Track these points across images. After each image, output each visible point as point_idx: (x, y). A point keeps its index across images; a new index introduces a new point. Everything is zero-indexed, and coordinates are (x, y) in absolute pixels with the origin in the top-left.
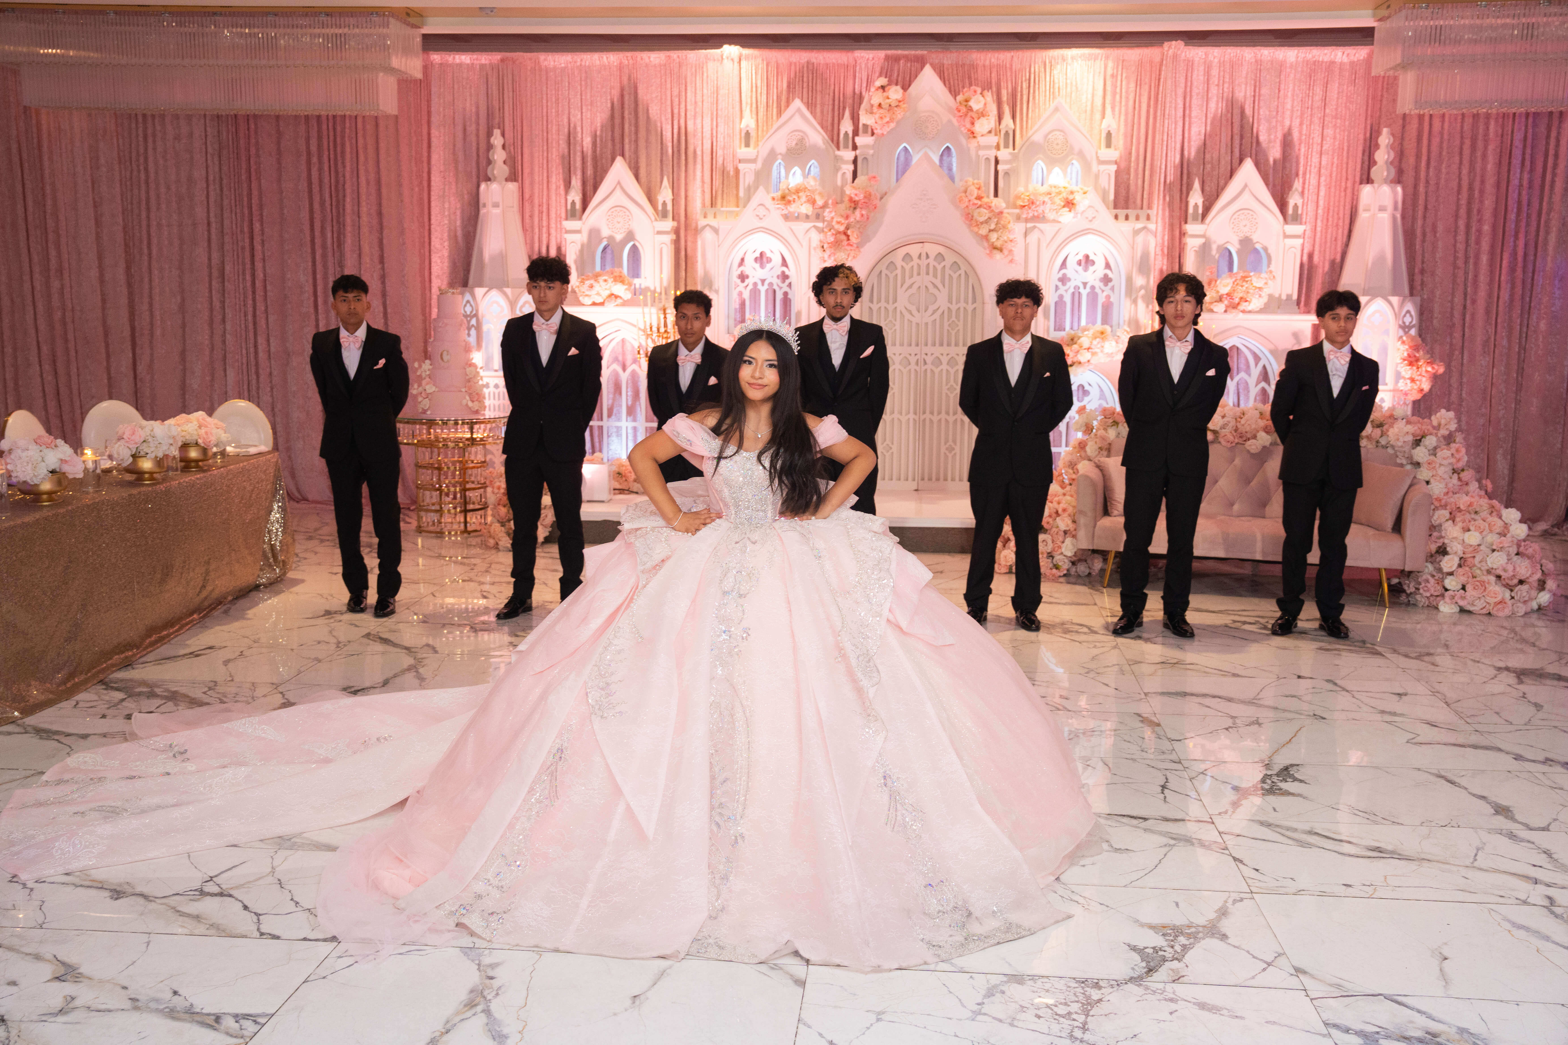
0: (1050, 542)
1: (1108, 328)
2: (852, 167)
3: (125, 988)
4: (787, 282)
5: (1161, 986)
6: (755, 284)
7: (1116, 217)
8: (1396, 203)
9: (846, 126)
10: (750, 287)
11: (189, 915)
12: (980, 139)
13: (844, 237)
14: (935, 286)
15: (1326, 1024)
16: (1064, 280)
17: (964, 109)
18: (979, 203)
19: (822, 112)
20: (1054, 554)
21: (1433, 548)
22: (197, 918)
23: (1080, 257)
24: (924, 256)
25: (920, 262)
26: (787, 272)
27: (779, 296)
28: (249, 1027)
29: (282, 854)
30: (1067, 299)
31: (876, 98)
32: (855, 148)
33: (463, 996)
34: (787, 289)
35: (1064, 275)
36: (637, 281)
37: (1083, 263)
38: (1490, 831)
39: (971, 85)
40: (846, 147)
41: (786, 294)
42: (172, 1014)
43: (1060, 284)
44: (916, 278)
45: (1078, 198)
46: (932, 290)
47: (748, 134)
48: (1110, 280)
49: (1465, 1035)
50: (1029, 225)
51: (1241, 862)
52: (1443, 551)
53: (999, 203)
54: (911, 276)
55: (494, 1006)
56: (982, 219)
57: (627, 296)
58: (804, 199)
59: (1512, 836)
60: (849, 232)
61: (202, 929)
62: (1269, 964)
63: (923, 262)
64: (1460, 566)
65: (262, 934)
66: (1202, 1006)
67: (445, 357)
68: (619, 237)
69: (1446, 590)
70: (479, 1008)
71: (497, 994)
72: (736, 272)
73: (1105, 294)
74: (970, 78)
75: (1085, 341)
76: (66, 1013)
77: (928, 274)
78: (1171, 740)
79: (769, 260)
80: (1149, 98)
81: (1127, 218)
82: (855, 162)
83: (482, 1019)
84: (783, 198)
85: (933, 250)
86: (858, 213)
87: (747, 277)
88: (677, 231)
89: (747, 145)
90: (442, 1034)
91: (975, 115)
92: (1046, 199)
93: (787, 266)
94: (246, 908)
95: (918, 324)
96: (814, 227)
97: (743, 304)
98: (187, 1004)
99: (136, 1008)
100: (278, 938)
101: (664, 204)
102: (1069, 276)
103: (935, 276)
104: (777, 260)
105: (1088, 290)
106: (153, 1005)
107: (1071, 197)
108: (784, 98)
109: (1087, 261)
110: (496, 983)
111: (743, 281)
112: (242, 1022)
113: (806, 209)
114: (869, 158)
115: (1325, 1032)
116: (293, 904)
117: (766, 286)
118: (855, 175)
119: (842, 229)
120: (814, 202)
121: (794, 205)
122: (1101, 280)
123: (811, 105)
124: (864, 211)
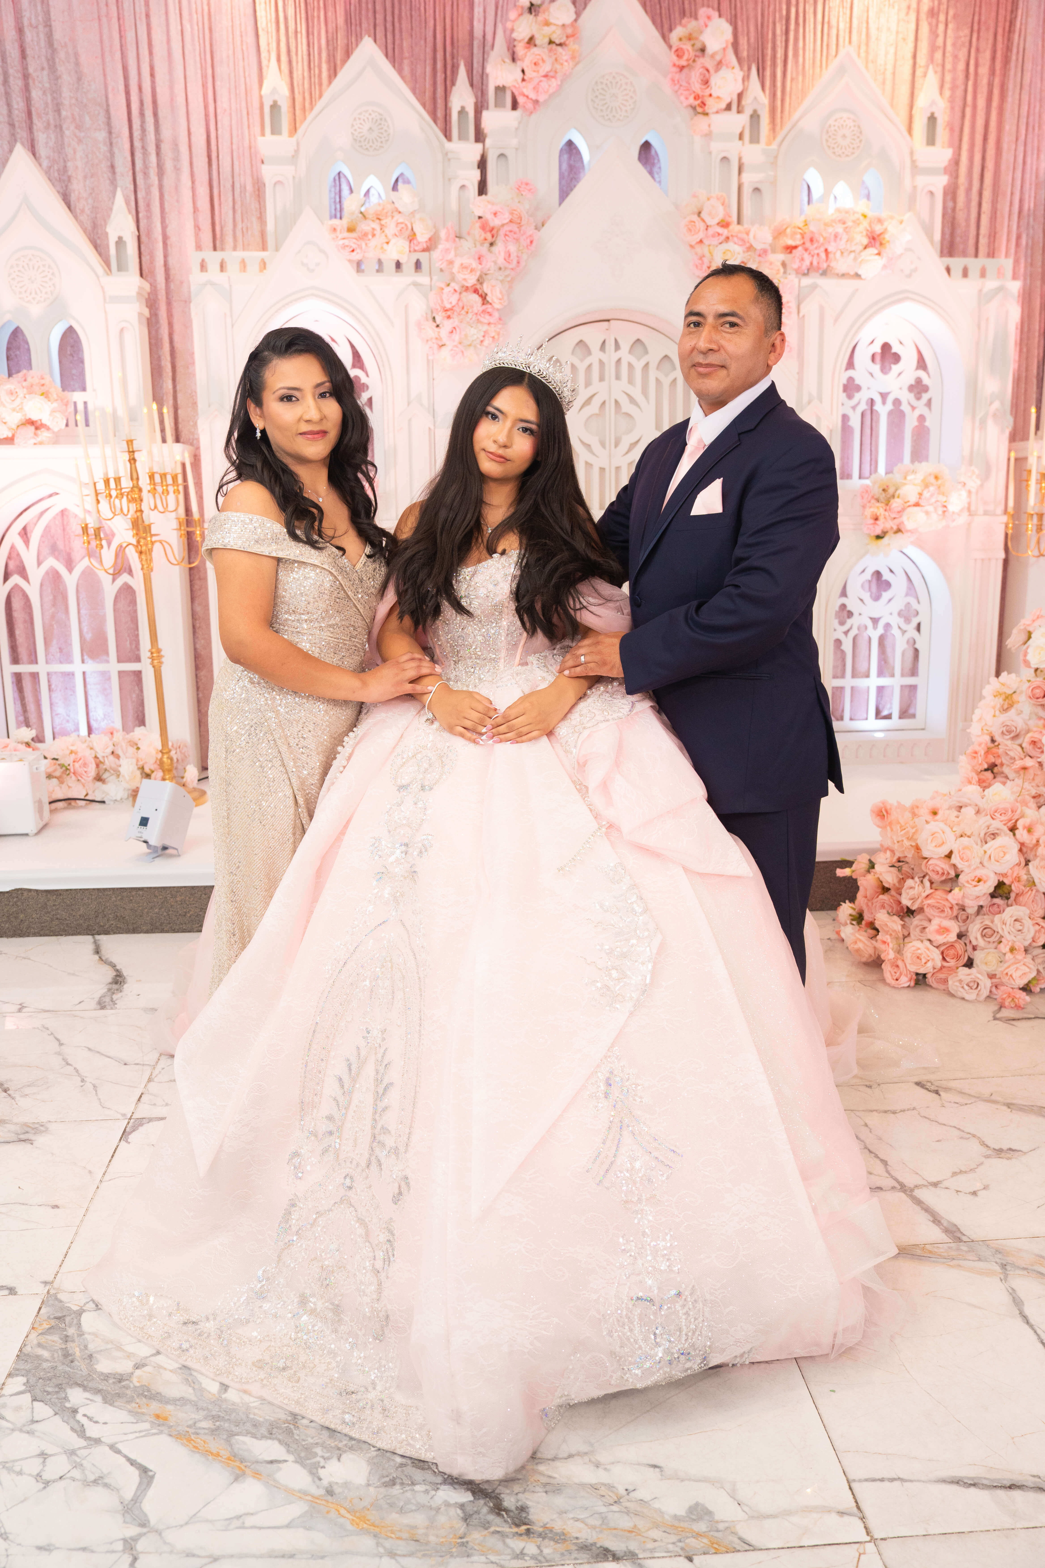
2: (476, 175)
7: (949, 270)
9: (462, 98)
12: (713, 118)
13: (476, 298)
14: (632, 400)
16: (850, 388)
17: (683, 56)
18: (725, 232)
19: (414, 64)
23: (876, 347)
24: (610, 345)
25: (603, 357)
26: (363, 380)
30: (855, 422)
31: (521, 30)
32: (480, 137)
35: (851, 380)
36: (78, 397)
37: (878, 358)
39: (691, 9)
40: (462, 137)
44: (596, 386)
45: (892, 229)
46: (626, 406)
47: (275, 106)
48: (926, 389)
50: (806, 281)
54: (588, 384)
57: (57, 423)
58: (391, 229)
60: (486, 288)
63: (610, 357)
68: (36, 310)
73: (917, 413)
75: (908, 493)
77: (618, 377)
80: (993, 58)
81: (965, 273)
82: (482, 164)
84: (351, 230)
85: (627, 334)
86: (499, 247)
88: (151, 303)
89: (275, 131)
91: (710, 65)
92: (840, 229)
93: (361, 367)
95: (602, 470)
96: (416, 284)
101: (120, 242)
102: (857, 381)
103: (631, 381)
105: (889, 406)
107: (878, 229)
108: (341, 41)
109: (888, 355)
113: (397, 249)
114: (510, 153)
118: (482, 189)
119: (472, 280)
120: (412, 237)
121: (373, 243)
122: (911, 388)
123: (393, 55)
124: (512, 248)
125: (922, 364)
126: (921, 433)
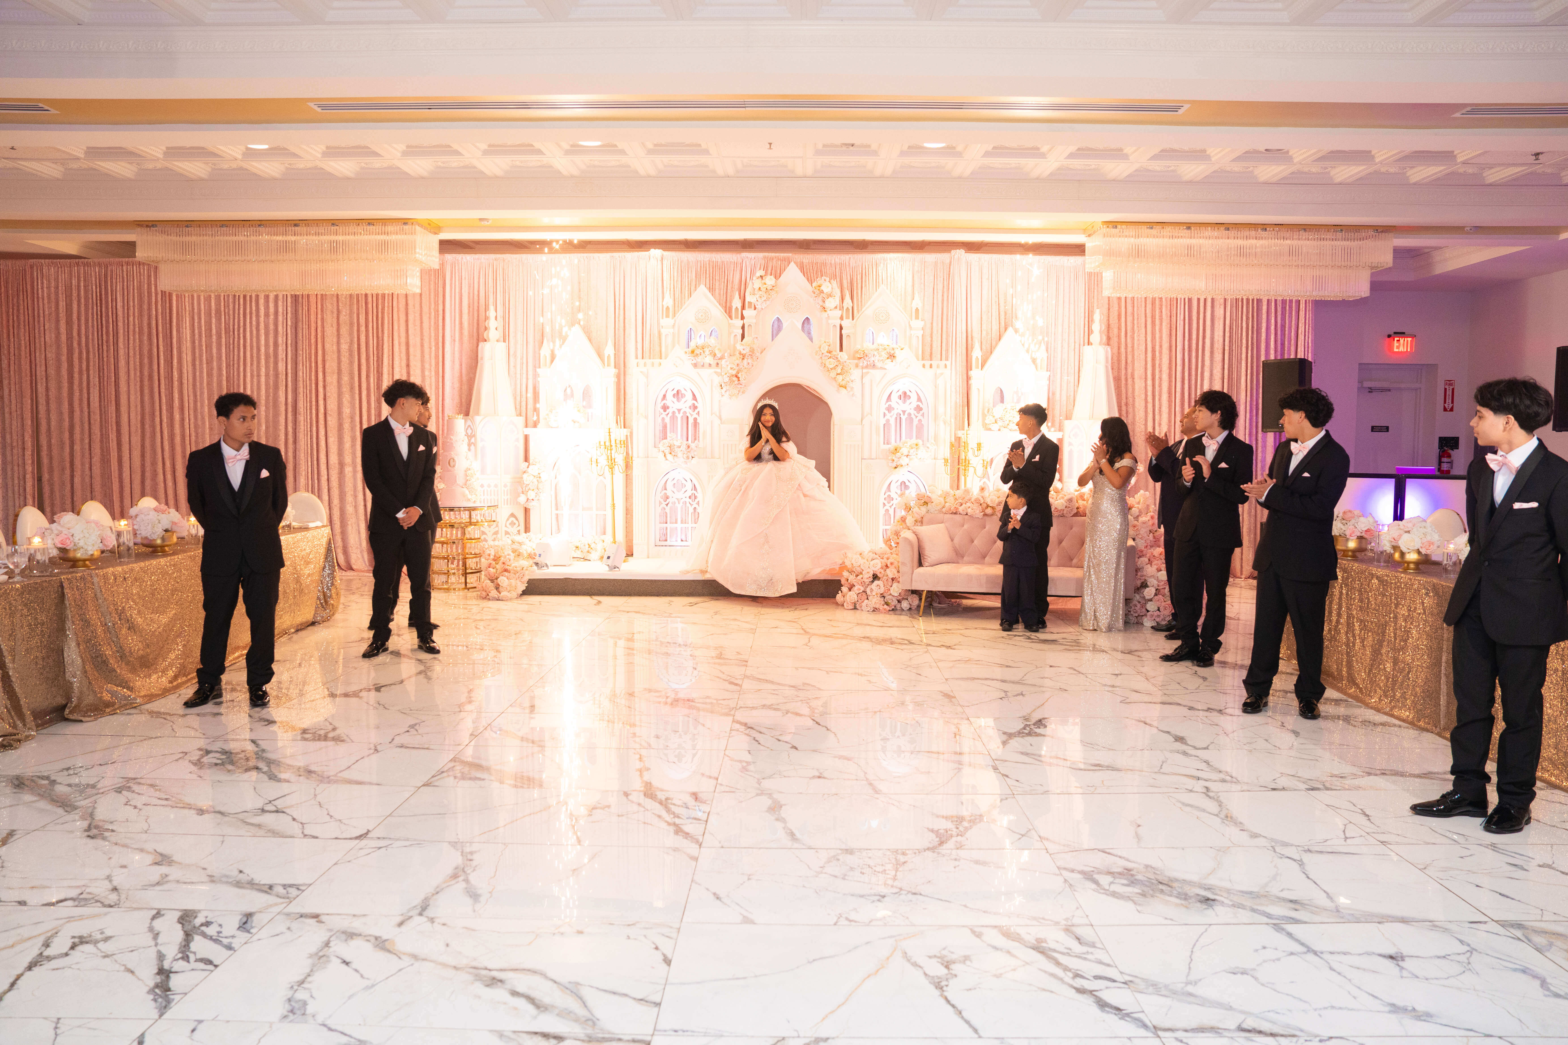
0: (882, 586)
1: (920, 442)
2: (741, 331)
3: (204, 869)
4: (696, 411)
5: (949, 852)
6: (674, 412)
7: (924, 366)
8: (1107, 358)
9: (737, 303)
10: (670, 414)
11: (252, 824)
12: (829, 312)
13: (736, 379)
15: (1059, 868)
16: (890, 409)
17: (817, 292)
18: (829, 355)
19: (720, 294)
20: (885, 595)
21: (1139, 583)
22: (259, 826)
23: (900, 393)
26: (696, 404)
27: (691, 421)
28: (293, 892)
29: (323, 786)
30: (892, 422)
31: (757, 283)
32: (743, 318)
33: (450, 871)
34: (697, 416)
35: (890, 405)
36: (589, 411)
37: (902, 397)
38: (1172, 751)
39: (822, 276)
40: (736, 317)
41: (695, 419)
42: (238, 884)
43: (887, 412)
45: (897, 352)
47: (668, 308)
48: (921, 409)
49: (1149, 869)
50: (865, 371)
51: (1007, 776)
52: (1144, 585)
53: (843, 356)
55: (472, 878)
56: (832, 366)
57: (583, 421)
58: (707, 352)
59: (1185, 753)
60: (739, 375)
61: (261, 832)
62: (1023, 836)
64: (1156, 595)
65: (305, 835)
66: (977, 862)
67: (452, 464)
69: (1148, 611)
70: (461, 879)
71: (474, 870)
72: (660, 405)
74: (821, 271)
75: (904, 451)
76: (162, 884)
78: (962, 706)
79: (683, 396)
81: (931, 367)
82: (743, 328)
83: (463, 885)
84: (693, 352)
86: (745, 361)
87: (668, 408)
88: (618, 376)
89: (667, 316)
90: (433, 895)
91: (825, 296)
92: (876, 353)
93: (696, 400)
94: (294, 819)
96: (716, 372)
97: (665, 427)
98: (249, 879)
99: (213, 881)
100: (317, 838)
101: (608, 355)
104: (689, 396)
105: (906, 416)
106: (224, 879)
107: (892, 352)
108: (693, 286)
109: (905, 396)
110: (474, 863)
111: (665, 411)
112: (289, 889)
113: (709, 359)
114: (753, 325)
115: (1057, 872)
116: (328, 817)
117: (681, 414)
118: (743, 337)
119: (734, 373)
120: (715, 355)
121: (700, 357)
122: (915, 409)
123: (711, 289)
124: (749, 361)
125: (919, 399)
126: (920, 427)
